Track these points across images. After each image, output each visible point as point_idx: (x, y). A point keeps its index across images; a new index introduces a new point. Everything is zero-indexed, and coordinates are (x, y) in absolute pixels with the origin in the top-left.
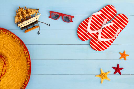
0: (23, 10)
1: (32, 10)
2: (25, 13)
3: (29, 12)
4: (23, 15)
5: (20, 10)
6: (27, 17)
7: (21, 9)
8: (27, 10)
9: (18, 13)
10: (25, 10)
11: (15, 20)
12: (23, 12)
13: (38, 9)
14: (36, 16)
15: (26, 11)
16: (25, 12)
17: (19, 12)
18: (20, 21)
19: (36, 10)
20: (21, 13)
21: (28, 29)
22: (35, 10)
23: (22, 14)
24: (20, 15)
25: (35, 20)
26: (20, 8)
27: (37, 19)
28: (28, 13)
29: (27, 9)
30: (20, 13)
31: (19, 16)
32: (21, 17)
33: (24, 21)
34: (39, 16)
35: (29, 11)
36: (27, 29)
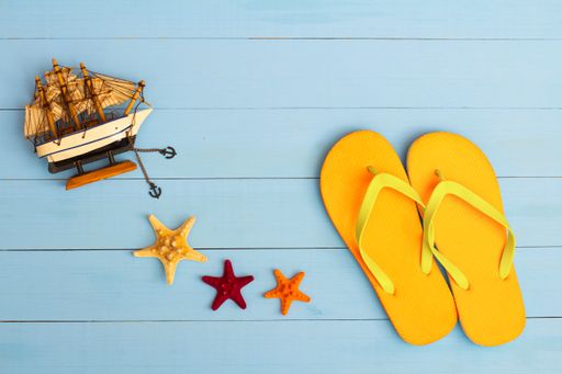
0: (72, 78)
1: (114, 85)
2: (78, 94)
3: (96, 91)
4: (65, 101)
5: (53, 77)
6: (86, 116)
7: (60, 71)
8: (89, 82)
9: (45, 92)
10: (80, 81)
11: (24, 120)
12: (71, 88)
13: (141, 85)
14: (131, 116)
15: (81, 87)
16: (78, 91)
17: (50, 89)
18: (50, 131)
19: (132, 87)
20: (59, 92)
21: (84, 173)
22: (126, 85)
23: (62, 95)
24: (54, 104)
25: (123, 135)
26: (57, 69)
27: (134, 132)
28: (90, 94)
29: (90, 79)
30: (53, 92)
31: (46, 106)
32: (57, 111)
33: (69, 134)
34: (141, 116)
35: (97, 84)
36: (81, 173)
